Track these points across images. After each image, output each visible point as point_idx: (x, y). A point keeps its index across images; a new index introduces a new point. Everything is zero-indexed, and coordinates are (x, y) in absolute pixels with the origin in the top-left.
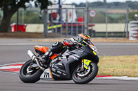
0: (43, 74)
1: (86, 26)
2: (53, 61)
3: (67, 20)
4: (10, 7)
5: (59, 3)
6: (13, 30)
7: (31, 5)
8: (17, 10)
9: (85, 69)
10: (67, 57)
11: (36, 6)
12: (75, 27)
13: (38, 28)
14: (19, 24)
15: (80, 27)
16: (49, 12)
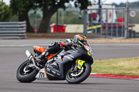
0: (39, 74)
1: (126, 27)
2: (49, 61)
3: (107, 21)
4: (49, 7)
5: (99, 3)
6: (52, 31)
7: (70, 5)
8: (57, 11)
9: (78, 69)
10: (62, 57)
11: (76, 6)
12: (115, 28)
13: (78, 28)
14: (59, 24)
15: (120, 27)
16: (89, 12)
